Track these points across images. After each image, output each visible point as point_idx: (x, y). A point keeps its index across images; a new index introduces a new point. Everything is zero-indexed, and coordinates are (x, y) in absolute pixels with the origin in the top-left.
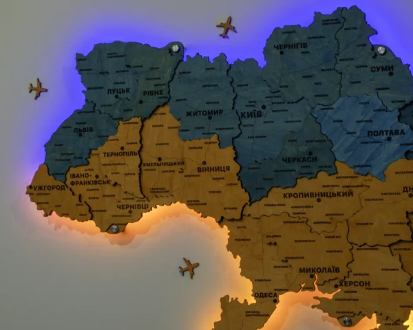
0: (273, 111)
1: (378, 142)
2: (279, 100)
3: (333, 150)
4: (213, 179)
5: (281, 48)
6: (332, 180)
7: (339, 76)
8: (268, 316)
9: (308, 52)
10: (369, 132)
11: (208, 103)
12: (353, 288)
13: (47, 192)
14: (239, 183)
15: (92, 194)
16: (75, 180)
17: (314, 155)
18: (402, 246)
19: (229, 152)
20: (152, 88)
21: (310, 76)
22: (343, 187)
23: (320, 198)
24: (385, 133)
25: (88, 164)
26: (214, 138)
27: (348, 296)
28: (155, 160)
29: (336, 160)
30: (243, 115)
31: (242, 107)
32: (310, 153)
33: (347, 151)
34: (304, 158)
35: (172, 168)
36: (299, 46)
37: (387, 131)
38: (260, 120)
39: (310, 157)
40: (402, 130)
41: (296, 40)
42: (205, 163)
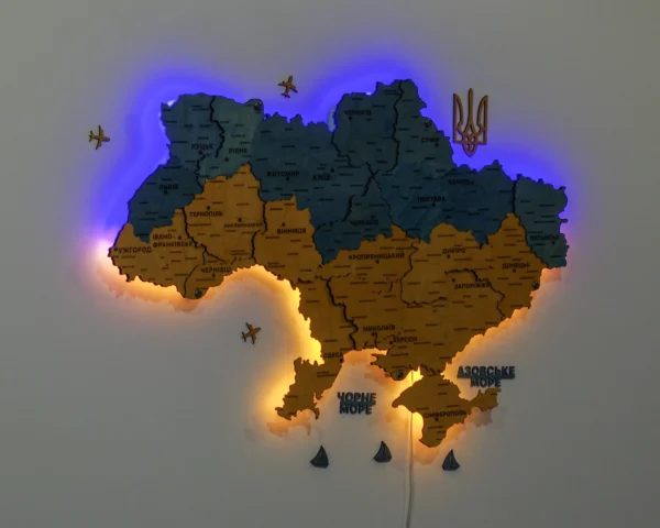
0: (340, 175)
1: (426, 207)
3: (391, 214)
4: (291, 241)
6: (388, 242)
7: (396, 144)
8: (336, 375)
9: (372, 120)
10: (419, 198)
11: (286, 164)
12: (403, 344)
13: (132, 254)
14: (314, 245)
15: (175, 257)
16: (157, 241)
17: (376, 219)
18: (440, 302)
19: (305, 215)
20: (238, 146)
21: (373, 143)
22: (397, 249)
25: (170, 223)
26: (293, 200)
27: (399, 351)
28: (235, 221)
29: (393, 223)
30: (314, 177)
32: (373, 217)
33: (401, 215)
34: (368, 221)
36: (365, 113)
37: (432, 198)
38: (329, 183)
39: (373, 221)
40: (444, 197)
41: (362, 107)
42: (284, 225)
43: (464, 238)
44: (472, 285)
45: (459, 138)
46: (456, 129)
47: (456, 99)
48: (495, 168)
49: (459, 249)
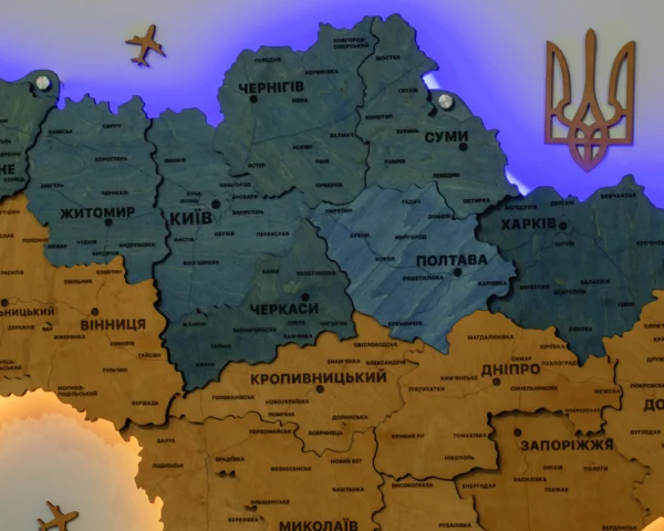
0: (234, 213)
1: (437, 278)
2: (247, 191)
3: (349, 291)
4: (112, 344)
5: (253, 90)
6: (346, 350)
7: (364, 148)
9: (306, 100)
10: (419, 258)
11: (106, 193)
14: (163, 352)
17: (311, 301)
18: (479, 479)
19: (145, 291)
21: (307, 147)
22: (368, 363)
23: (323, 384)
24: (449, 261)
26: (116, 263)
29: (354, 310)
30: (174, 218)
31: (172, 203)
32: (305, 297)
33: (376, 294)
34: (293, 306)
35: (29, 321)
36: (288, 87)
37: (453, 257)
38: (208, 230)
39: (305, 304)
40: (483, 256)
41: (281, 75)
42: (95, 312)
43: (535, 342)
44: (565, 445)
45: (560, 132)
46: (552, 114)
47: (553, 52)
48: (628, 192)
49: (521, 366)
